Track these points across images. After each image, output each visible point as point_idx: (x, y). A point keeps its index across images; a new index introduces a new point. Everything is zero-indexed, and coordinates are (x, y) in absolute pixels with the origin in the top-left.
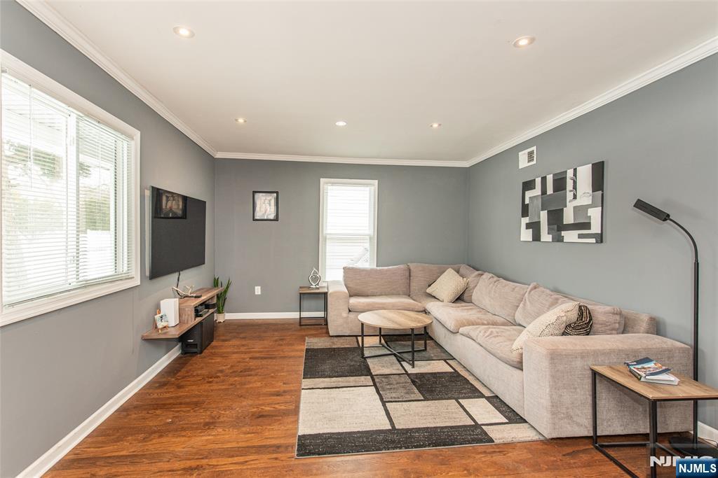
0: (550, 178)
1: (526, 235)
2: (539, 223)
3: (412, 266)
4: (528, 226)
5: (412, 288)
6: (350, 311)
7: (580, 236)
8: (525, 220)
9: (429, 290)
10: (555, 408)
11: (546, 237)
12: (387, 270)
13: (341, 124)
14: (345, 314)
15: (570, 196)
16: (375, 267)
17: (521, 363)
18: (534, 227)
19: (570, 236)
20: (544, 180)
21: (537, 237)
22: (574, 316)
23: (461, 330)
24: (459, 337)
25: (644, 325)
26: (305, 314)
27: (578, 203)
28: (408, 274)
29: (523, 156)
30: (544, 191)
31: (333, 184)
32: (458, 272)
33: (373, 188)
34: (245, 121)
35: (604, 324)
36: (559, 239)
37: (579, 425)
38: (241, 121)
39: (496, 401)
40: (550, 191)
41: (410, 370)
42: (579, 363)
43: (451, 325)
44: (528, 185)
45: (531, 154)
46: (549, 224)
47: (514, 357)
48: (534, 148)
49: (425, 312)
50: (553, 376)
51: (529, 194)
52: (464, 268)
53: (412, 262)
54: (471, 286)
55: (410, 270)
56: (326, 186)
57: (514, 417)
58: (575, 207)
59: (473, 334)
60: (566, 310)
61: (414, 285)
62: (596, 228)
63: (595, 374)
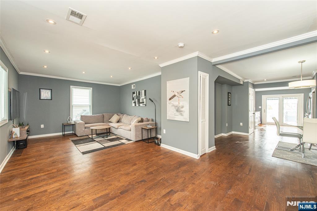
0: (138, 92)
1: (133, 105)
2: (136, 102)
3: (104, 114)
4: (134, 102)
5: (104, 120)
6: (85, 128)
7: (143, 105)
8: (133, 101)
9: (109, 121)
10: (136, 136)
11: (137, 105)
12: (97, 116)
13: (84, 73)
14: (84, 129)
15: (141, 96)
16: (92, 115)
17: (131, 130)
18: (135, 103)
19: (141, 105)
20: (137, 92)
21: (135, 105)
22: (140, 120)
23: (119, 127)
24: (118, 129)
25: (151, 120)
26: (66, 133)
27: (142, 98)
28: (103, 116)
29: (132, 86)
30: (137, 95)
31: (75, 88)
32: (118, 115)
33: (90, 90)
34: (47, 67)
35: (145, 121)
36: (139, 105)
37: (140, 138)
38: (45, 67)
39: (127, 139)
40: (138, 95)
41: (106, 139)
42: (140, 127)
43: (116, 127)
44: (134, 93)
45: (134, 86)
46: (138, 102)
47: (129, 129)
48: (135, 85)
49: (109, 125)
50: (136, 130)
51: (134, 95)
52: (119, 114)
53: (104, 113)
54: (121, 118)
55: (103, 115)
56: (72, 88)
57: (129, 140)
58: (142, 99)
59: (122, 128)
60: (140, 119)
61: (105, 120)
62: (145, 103)
63: (142, 128)
